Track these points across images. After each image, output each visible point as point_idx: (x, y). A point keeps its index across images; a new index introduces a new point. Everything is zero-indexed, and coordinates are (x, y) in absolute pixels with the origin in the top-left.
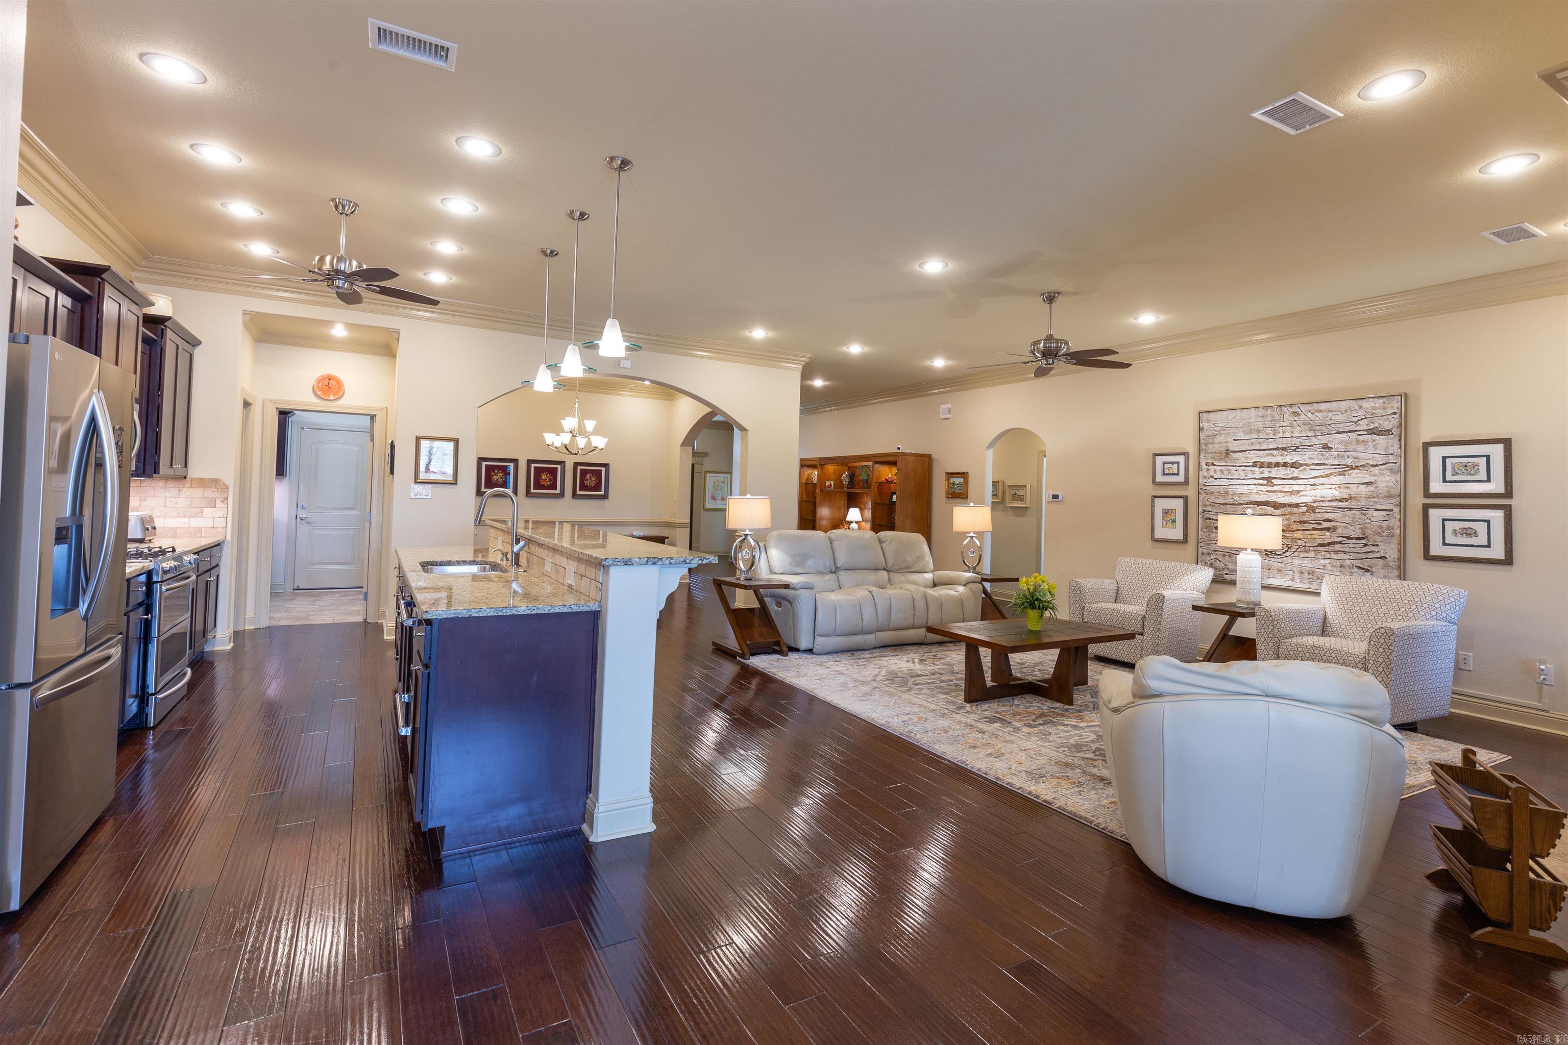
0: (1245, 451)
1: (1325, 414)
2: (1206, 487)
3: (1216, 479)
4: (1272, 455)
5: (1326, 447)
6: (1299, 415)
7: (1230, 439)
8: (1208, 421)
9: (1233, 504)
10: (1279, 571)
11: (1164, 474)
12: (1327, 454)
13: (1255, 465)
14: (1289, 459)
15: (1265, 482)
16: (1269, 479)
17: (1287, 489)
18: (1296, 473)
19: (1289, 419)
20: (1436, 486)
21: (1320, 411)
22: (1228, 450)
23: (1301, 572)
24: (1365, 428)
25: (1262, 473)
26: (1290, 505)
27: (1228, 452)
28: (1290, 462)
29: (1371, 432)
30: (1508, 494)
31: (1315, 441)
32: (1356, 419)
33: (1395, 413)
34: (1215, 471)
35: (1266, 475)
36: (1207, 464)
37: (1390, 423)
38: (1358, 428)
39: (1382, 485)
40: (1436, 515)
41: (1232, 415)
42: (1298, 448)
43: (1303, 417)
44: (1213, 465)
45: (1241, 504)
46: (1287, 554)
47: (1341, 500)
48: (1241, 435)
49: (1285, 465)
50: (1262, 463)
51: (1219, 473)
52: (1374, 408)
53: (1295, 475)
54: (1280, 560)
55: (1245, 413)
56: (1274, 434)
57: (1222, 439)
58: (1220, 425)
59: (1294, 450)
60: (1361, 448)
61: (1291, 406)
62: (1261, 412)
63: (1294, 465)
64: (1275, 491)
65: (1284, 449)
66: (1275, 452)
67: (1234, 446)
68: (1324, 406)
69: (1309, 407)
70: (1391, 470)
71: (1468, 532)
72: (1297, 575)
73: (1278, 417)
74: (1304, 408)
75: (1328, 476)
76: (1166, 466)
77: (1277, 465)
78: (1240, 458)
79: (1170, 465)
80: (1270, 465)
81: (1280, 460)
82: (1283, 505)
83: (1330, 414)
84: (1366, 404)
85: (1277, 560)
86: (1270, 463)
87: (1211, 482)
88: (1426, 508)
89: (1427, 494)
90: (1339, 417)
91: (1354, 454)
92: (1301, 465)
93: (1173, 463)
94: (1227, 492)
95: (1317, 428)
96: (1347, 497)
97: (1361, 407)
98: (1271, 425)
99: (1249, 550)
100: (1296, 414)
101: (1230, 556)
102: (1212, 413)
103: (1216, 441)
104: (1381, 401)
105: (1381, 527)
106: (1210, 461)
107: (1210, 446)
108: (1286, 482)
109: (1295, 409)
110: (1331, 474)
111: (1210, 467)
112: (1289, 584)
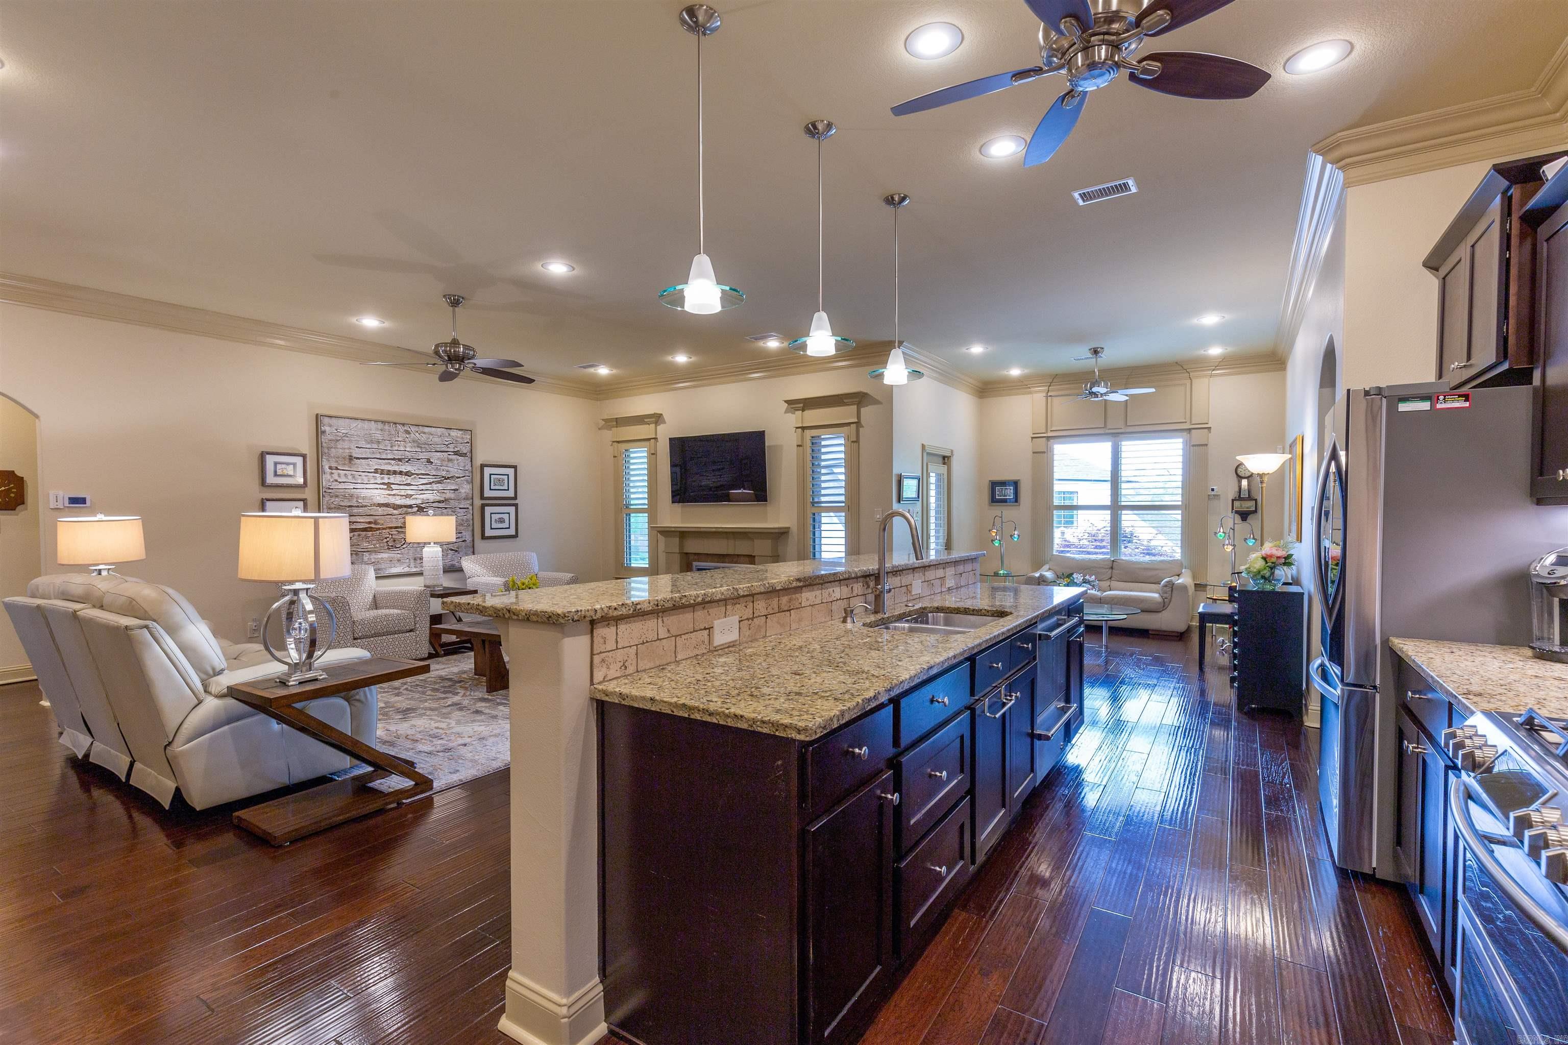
0: (368, 458)
1: (427, 436)
2: (330, 491)
3: (340, 482)
4: (390, 464)
5: (429, 461)
6: (409, 433)
7: (353, 446)
8: (330, 426)
9: (358, 507)
10: (399, 560)
11: (276, 475)
12: (430, 467)
13: (376, 471)
14: (404, 468)
15: (386, 487)
16: (388, 484)
17: (403, 493)
18: (409, 480)
19: (402, 435)
20: (488, 493)
21: (424, 433)
22: (351, 456)
23: (415, 559)
24: (452, 450)
25: (382, 478)
26: (406, 506)
27: (351, 458)
28: (405, 471)
29: (456, 453)
30: (515, 498)
31: (421, 456)
32: (447, 443)
33: (468, 442)
34: (339, 475)
35: (386, 481)
36: (330, 468)
37: (465, 449)
38: (448, 450)
39: (463, 491)
40: (488, 510)
41: (354, 424)
42: (409, 460)
43: (412, 435)
44: (337, 469)
45: (366, 506)
46: (404, 546)
47: (439, 502)
48: (362, 444)
49: (401, 473)
50: (382, 470)
51: (350, 477)
52: (457, 437)
53: (409, 482)
54: (399, 552)
55: (366, 425)
56: (391, 447)
57: (346, 445)
58: (343, 431)
59: (407, 462)
60: (450, 464)
61: (403, 425)
62: (380, 426)
63: (408, 474)
64: (394, 495)
65: (400, 460)
66: (393, 462)
67: (356, 453)
68: (427, 430)
69: (416, 429)
70: (467, 481)
71: (501, 521)
72: (412, 561)
73: (393, 433)
74: (413, 429)
75: (430, 483)
76: (279, 466)
77: (395, 473)
78: (362, 465)
79: (284, 466)
80: (389, 473)
81: (396, 468)
82: (401, 507)
83: (431, 437)
84: (454, 433)
85: (397, 552)
86: (389, 471)
87: (335, 485)
88: (483, 507)
89: (482, 497)
90: (436, 440)
91: (446, 468)
92: (413, 474)
93: (288, 464)
94: (352, 496)
95: (423, 446)
96: (443, 499)
97: (449, 435)
98: (388, 439)
99: (432, 544)
100: (407, 432)
101: (356, 554)
102: (333, 419)
103: (339, 446)
104: (461, 432)
105: (463, 520)
106: (334, 465)
107: (332, 450)
108: (402, 487)
109: (406, 428)
110: (433, 482)
111: (333, 471)
112: (407, 570)
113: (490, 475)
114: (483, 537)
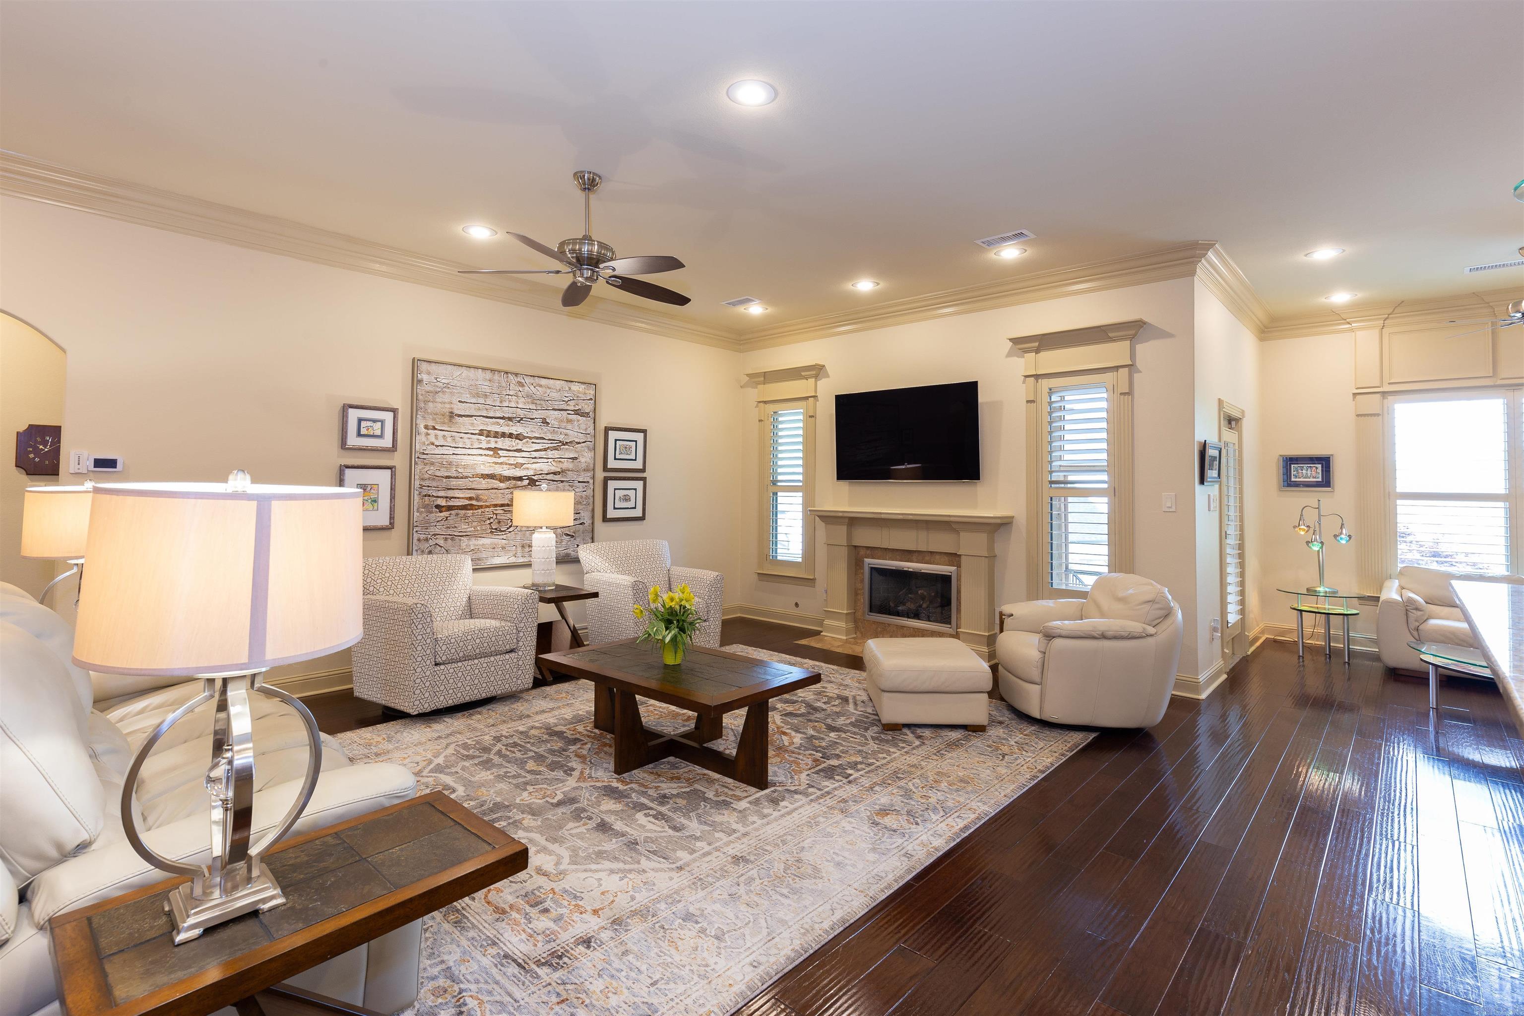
0: (472, 416)
1: (544, 389)
2: (425, 456)
3: (437, 446)
4: (498, 424)
5: (545, 422)
6: (523, 386)
7: (455, 400)
8: (429, 373)
9: (457, 478)
10: (503, 548)
11: (359, 435)
12: (545, 428)
13: (481, 433)
14: (515, 429)
15: (491, 453)
16: (495, 450)
17: (512, 461)
18: (519, 444)
19: (514, 388)
20: (612, 464)
21: (541, 386)
22: (452, 413)
23: (523, 546)
24: (573, 408)
25: (488, 442)
26: (515, 478)
27: (452, 415)
28: (515, 433)
29: (577, 412)
30: (643, 470)
31: (535, 415)
32: (566, 399)
33: (591, 399)
34: (436, 436)
35: (493, 445)
36: (426, 427)
37: (587, 407)
38: (568, 408)
39: (583, 460)
40: (612, 485)
41: (457, 372)
42: (522, 419)
43: (527, 388)
44: (434, 429)
45: (466, 477)
46: (511, 529)
47: (555, 473)
48: (466, 397)
49: (511, 436)
50: (489, 431)
51: (449, 439)
52: (579, 392)
53: (519, 447)
54: (504, 537)
55: (472, 373)
56: (501, 402)
57: (446, 398)
58: (443, 381)
59: (519, 422)
60: (569, 426)
61: (516, 375)
62: (488, 375)
63: (519, 437)
64: (501, 463)
65: (510, 419)
66: (502, 421)
67: (459, 409)
68: (543, 382)
69: (531, 380)
70: (588, 447)
71: (626, 499)
72: (519, 549)
73: (504, 385)
74: (528, 380)
75: (545, 450)
76: (363, 424)
77: (503, 435)
78: (465, 424)
79: (369, 424)
80: (496, 435)
81: (506, 430)
82: (509, 478)
83: (549, 391)
84: (575, 387)
85: (502, 537)
86: (497, 433)
87: (431, 449)
88: (606, 480)
89: (605, 469)
90: (554, 395)
91: (565, 431)
92: (525, 437)
93: (375, 421)
94: (450, 463)
95: (538, 402)
96: (559, 470)
97: (570, 389)
98: (498, 392)
99: (544, 528)
100: (521, 384)
101: (452, 539)
102: (433, 364)
103: (438, 400)
104: (583, 386)
105: (582, 497)
106: (431, 423)
107: (431, 404)
108: (511, 454)
109: (520, 379)
110: (548, 448)
111: (430, 431)
112: (513, 560)
113: (616, 440)
114: (605, 519)
